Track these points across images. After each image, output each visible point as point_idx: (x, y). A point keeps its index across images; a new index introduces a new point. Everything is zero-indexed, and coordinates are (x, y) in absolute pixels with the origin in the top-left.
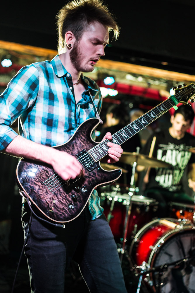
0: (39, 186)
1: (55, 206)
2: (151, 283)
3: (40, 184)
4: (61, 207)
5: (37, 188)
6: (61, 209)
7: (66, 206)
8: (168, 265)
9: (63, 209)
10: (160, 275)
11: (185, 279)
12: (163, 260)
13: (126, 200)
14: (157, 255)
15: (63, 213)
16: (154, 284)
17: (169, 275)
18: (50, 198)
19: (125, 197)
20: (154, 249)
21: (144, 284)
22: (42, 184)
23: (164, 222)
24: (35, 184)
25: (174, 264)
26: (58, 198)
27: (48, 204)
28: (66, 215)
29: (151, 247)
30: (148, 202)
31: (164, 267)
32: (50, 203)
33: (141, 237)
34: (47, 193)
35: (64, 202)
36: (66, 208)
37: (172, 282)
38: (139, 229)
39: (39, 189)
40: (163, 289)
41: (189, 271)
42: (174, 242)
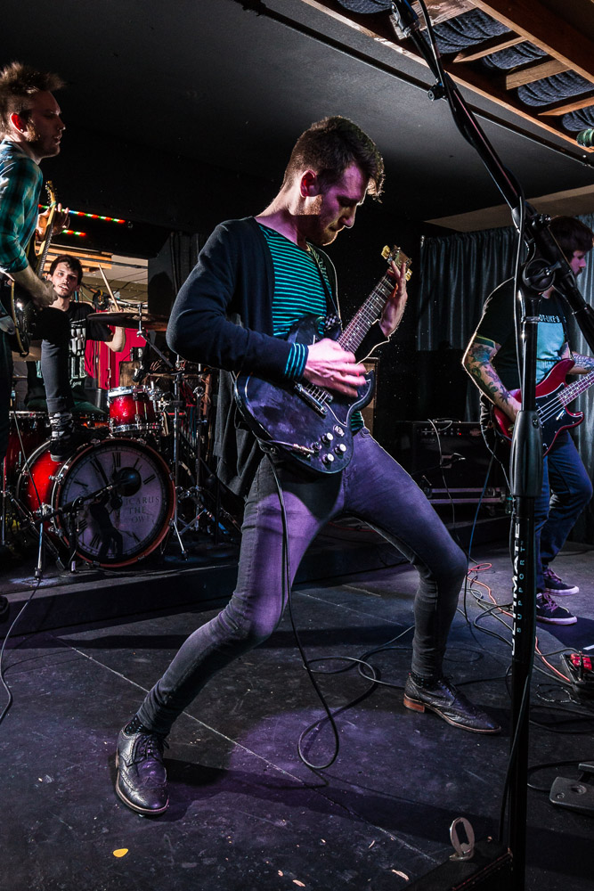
2: (59, 532)
10: (73, 518)
11: (112, 517)
12: (74, 494)
14: (62, 488)
16: (66, 534)
17: (85, 515)
20: (57, 478)
21: (50, 536)
25: (92, 496)
29: (52, 477)
31: (77, 504)
33: (32, 469)
37: (93, 525)
38: (25, 458)
40: (80, 538)
41: (117, 505)
42: (88, 465)
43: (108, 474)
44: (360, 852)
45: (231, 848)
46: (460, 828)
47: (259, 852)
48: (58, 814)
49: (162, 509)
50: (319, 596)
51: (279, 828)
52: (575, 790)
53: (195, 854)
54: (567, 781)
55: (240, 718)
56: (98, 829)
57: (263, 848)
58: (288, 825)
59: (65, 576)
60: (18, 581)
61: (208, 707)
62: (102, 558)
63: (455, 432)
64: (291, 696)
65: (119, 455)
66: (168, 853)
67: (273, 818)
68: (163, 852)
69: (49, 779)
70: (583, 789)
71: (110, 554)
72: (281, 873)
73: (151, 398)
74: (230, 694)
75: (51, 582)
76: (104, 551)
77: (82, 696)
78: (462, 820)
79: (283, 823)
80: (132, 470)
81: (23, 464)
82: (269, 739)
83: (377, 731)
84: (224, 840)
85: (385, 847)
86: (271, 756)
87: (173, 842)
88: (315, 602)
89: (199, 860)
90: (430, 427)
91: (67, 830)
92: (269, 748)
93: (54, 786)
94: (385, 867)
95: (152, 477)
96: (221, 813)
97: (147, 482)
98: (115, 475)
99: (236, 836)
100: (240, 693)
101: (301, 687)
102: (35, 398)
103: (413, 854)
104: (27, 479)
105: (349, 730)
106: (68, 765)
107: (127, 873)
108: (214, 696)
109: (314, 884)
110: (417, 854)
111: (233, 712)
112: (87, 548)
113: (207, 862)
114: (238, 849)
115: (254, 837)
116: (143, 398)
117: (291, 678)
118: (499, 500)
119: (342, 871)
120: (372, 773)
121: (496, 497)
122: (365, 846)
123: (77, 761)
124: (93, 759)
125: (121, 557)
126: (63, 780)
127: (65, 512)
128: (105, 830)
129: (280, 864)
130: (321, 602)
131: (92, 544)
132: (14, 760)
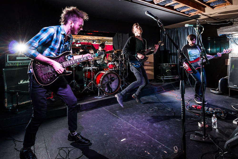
0: (39, 69)
1: (43, 79)
2: (102, 89)
3: (40, 69)
4: (45, 79)
5: (38, 70)
6: (44, 80)
7: (47, 79)
8: (106, 83)
9: (45, 80)
10: (104, 86)
11: (110, 86)
12: (104, 82)
13: (91, 68)
14: (102, 81)
15: (44, 82)
16: (103, 89)
17: (106, 86)
18: (42, 75)
19: (90, 68)
20: (101, 79)
21: (100, 89)
22: (41, 69)
23: (102, 72)
24: (38, 68)
25: (107, 82)
26: (45, 76)
27: (40, 77)
28: (45, 83)
29: (100, 79)
30: (96, 68)
31: (105, 84)
32: (41, 77)
33: (96, 77)
34: (42, 73)
35: (47, 78)
36: (46, 80)
37: (107, 87)
38: (95, 75)
39: (39, 71)
40: (105, 89)
41: (111, 83)
42: (106, 77)
43: (109, 78)
44: (158, 148)
45: (137, 147)
46: (175, 148)
47: (141, 148)
48: (108, 140)
49: (118, 84)
50: (146, 98)
51: (144, 143)
52: (194, 137)
53: (131, 148)
54: (193, 135)
55: (135, 123)
56: (115, 143)
57: (142, 147)
58: (146, 143)
59: (103, 96)
60: (96, 97)
61: (130, 121)
62: (109, 93)
63: (169, 66)
64: (144, 118)
65: (111, 75)
66: (127, 148)
67: (143, 142)
68: (126, 148)
69: (106, 134)
70: (196, 136)
71: (110, 92)
72: (145, 152)
73: (116, 64)
74: (133, 118)
75: (101, 97)
76: (109, 91)
77: (108, 119)
78: (176, 146)
79: (145, 142)
80: (113, 77)
81: (95, 76)
82: (141, 127)
83: (159, 125)
84: (136, 145)
85: (162, 147)
86: (141, 130)
87: (127, 146)
88: (146, 99)
89: (132, 149)
90: (164, 65)
91: (110, 143)
92: (141, 128)
93: (107, 135)
94: (163, 151)
95: (117, 78)
96: (134, 141)
97: (116, 79)
98: (110, 78)
99: (137, 145)
100: (135, 118)
101: (145, 117)
102: (96, 64)
103: (167, 148)
104: (96, 79)
105: (154, 125)
106: (108, 132)
107: (121, 151)
108: (131, 119)
109: (151, 153)
110: (168, 148)
111: (134, 122)
112: (106, 91)
113: (133, 149)
114: (138, 147)
115: (140, 145)
116: (114, 64)
117: (143, 115)
118: (178, 78)
119: (155, 151)
120: (159, 133)
121: (177, 77)
122: (159, 147)
123: (110, 131)
124: (112, 130)
125: (112, 92)
126: (108, 134)
127: (103, 86)
128: (116, 144)
129: (145, 150)
130: (147, 99)
131: (107, 90)
132: (100, 131)
